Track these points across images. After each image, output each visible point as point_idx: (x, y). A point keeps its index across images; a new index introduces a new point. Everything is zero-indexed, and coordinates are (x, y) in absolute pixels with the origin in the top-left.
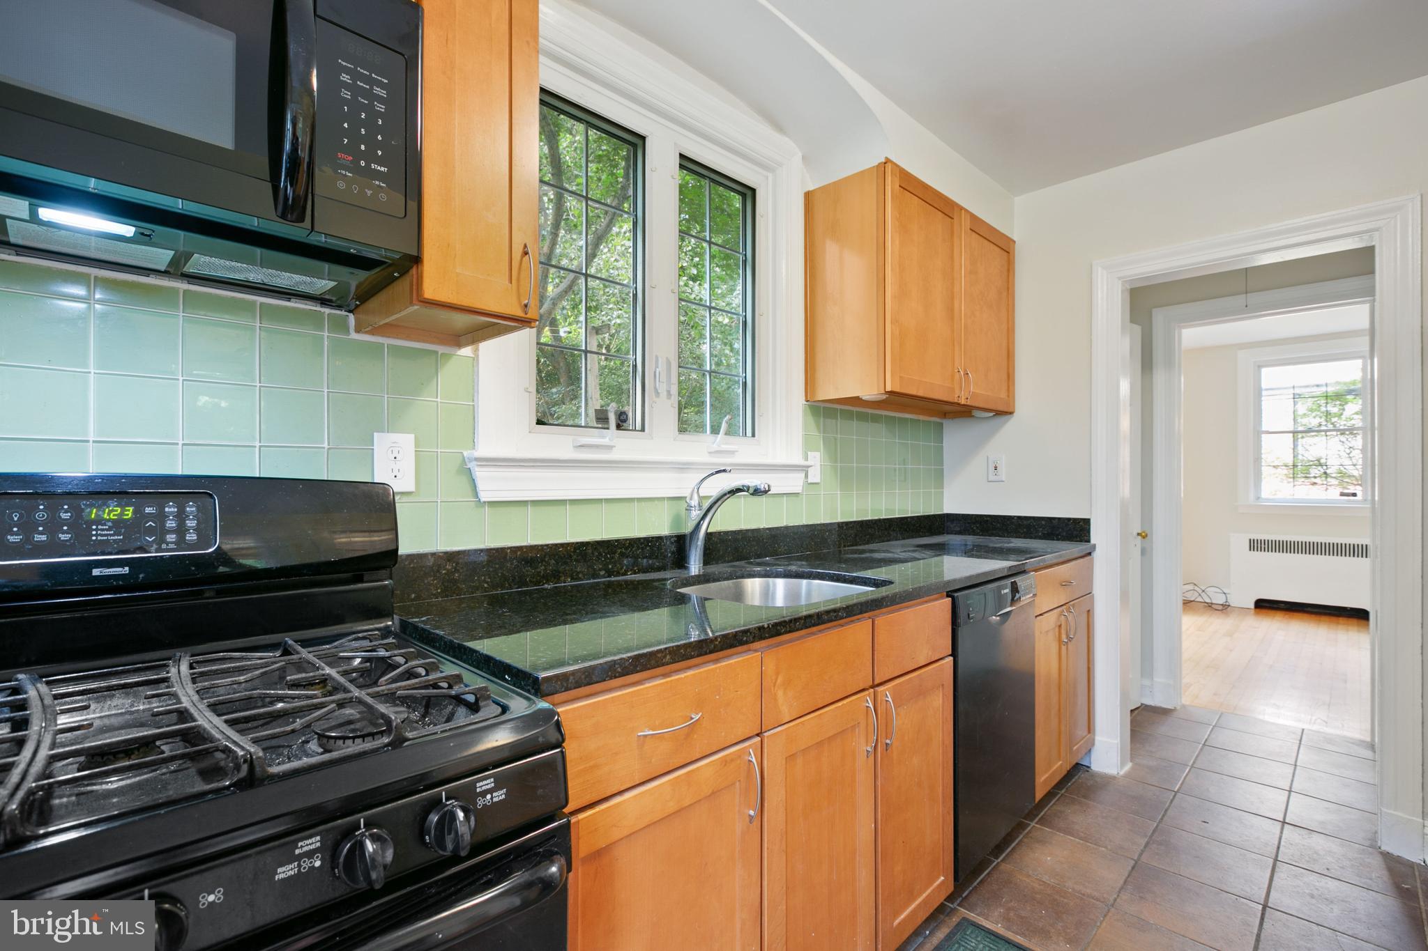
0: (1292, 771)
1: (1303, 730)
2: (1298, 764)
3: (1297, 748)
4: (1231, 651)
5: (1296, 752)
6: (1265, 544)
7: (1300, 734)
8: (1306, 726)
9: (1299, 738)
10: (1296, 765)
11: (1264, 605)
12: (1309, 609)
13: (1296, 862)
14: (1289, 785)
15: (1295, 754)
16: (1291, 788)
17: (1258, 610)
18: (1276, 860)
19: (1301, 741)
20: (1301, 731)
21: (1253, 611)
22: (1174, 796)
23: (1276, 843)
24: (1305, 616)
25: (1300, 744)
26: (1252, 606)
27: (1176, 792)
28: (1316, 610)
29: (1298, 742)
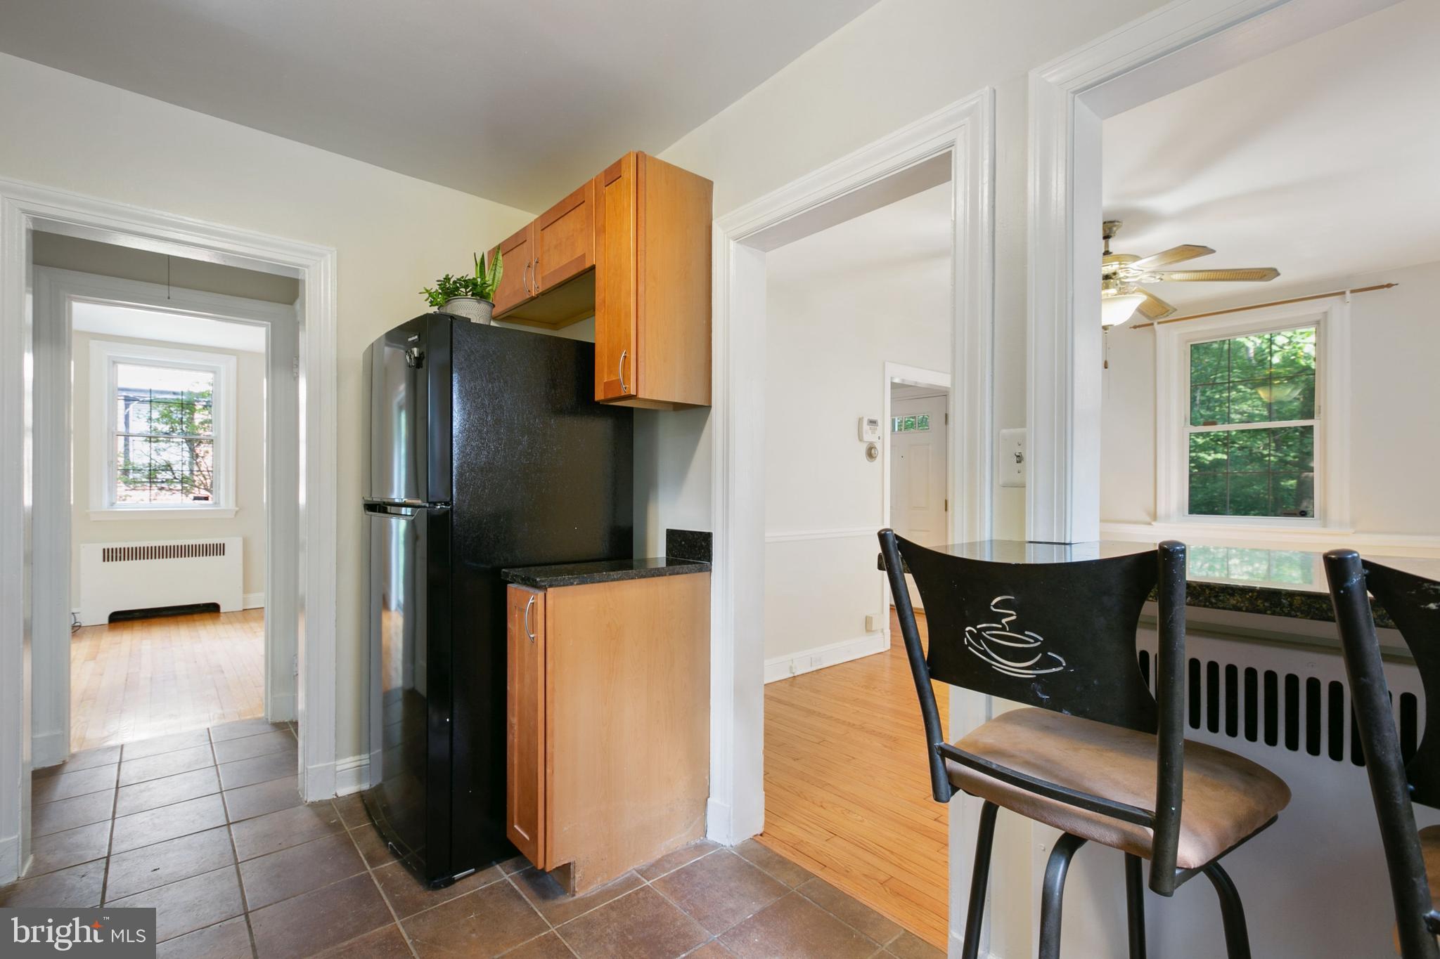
0: (215, 773)
1: (208, 729)
2: (217, 763)
3: (210, 749)
4: (102, 675)
5: (211, 752)
6: (120, 553)
7: (207, 734)
8: (208, 725)
9: (208, 738)
10: (216, 765)
11: (120, 619)
12: (164, 613)
13: (254, 854)
14: (218, 787)
15: (211, 755)
16: (221, 788)
17: (112, 624)
18: (237, 863)
19: (210, 740)
20: (207, 731)
21: (107, 627)
22: (108, 863)
23: (230, 847)
24: (164, 620)
25: (211, 743)
26: (106, 621)
27: (108, 858)
28: (170, 613)
29: (209, 742)
